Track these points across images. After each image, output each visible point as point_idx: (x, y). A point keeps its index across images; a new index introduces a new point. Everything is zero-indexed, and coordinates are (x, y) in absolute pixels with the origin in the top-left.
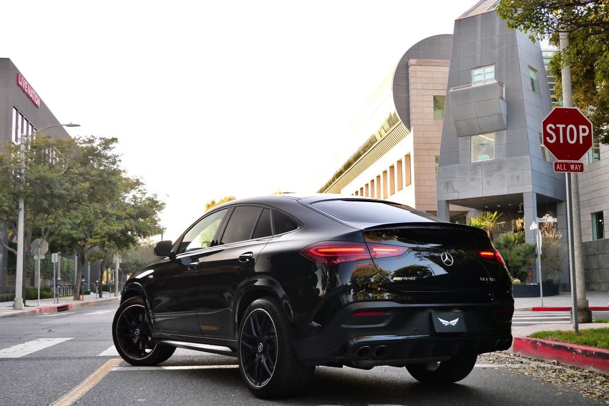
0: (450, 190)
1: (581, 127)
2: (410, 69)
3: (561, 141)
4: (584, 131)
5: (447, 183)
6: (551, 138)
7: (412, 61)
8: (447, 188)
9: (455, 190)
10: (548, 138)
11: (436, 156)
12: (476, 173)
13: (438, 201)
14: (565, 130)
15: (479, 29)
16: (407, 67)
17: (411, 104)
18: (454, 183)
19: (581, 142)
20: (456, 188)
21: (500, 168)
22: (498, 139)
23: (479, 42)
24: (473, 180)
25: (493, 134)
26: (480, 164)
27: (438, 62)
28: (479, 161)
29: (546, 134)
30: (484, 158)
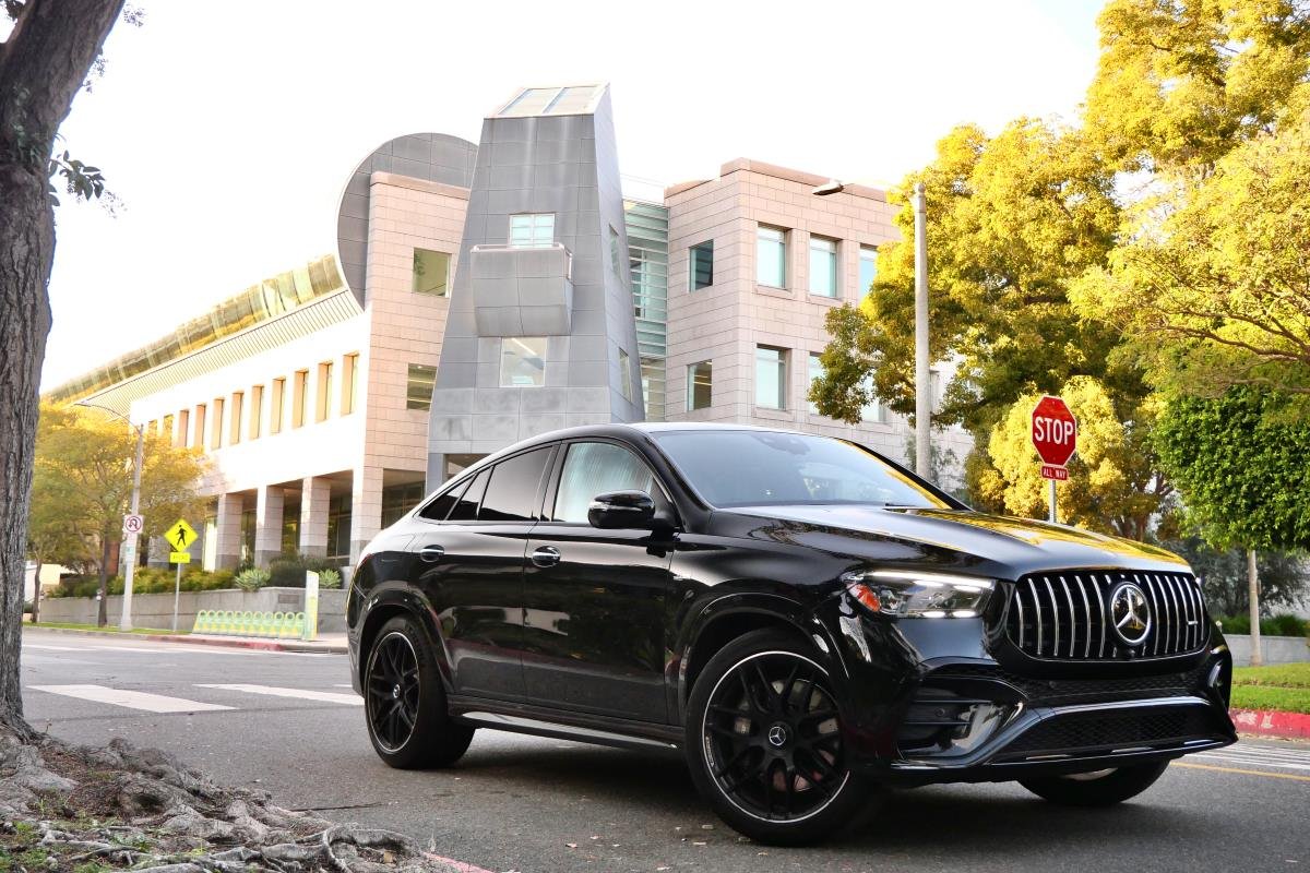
0: (456, 435)
1: (1067, 423)
2: (374, 190)
3: (1049, 440)
4: (1069, 429)
5: (450, 422)
6: (1040, 435)
7: (379, 176)
8: (450, 432)
9: (466, 434)
10: (1036, 435)
11: (410, 365)
12: (508, 408)
13: (430, 454)
14: (1052, 425)
15: (529, 143)
16: (368, 184)
17: (370, 260)
18: (464, 423)
19: (1066, 443)
20: (467, 432)
21: (554, 404)
22: (554, 350)
23: (527, 168)
24: (502, 420)
25: (544, 342)
26: (516, 393)
27: (428, 185)
28: (515, 386)
29: (1035, 430)
30: (524, 382)
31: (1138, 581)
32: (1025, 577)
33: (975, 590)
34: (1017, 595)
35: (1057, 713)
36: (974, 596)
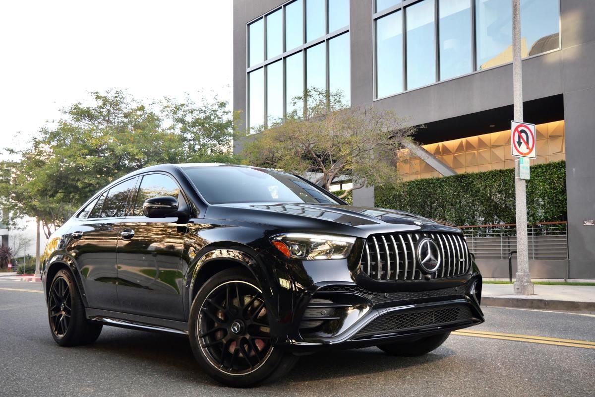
31: (433, 237)
32: (371, 237)
33: (344, 244)
34: (367, 245)
35: (389, 311)
36: (344, 247)
